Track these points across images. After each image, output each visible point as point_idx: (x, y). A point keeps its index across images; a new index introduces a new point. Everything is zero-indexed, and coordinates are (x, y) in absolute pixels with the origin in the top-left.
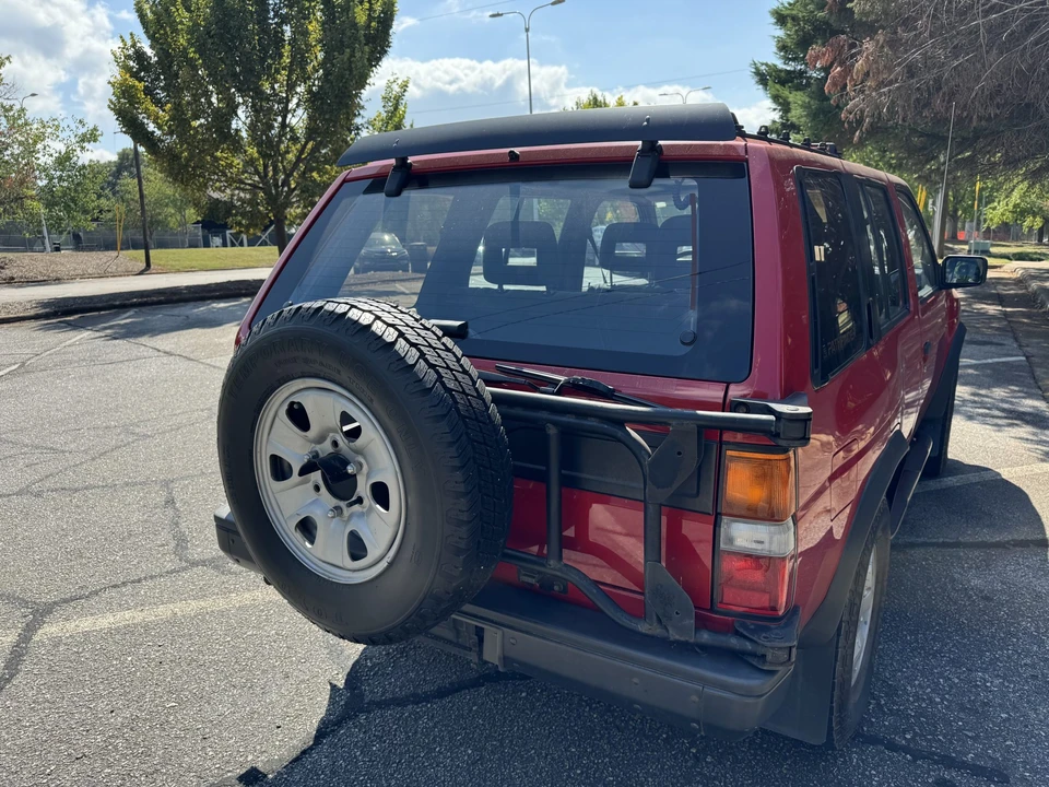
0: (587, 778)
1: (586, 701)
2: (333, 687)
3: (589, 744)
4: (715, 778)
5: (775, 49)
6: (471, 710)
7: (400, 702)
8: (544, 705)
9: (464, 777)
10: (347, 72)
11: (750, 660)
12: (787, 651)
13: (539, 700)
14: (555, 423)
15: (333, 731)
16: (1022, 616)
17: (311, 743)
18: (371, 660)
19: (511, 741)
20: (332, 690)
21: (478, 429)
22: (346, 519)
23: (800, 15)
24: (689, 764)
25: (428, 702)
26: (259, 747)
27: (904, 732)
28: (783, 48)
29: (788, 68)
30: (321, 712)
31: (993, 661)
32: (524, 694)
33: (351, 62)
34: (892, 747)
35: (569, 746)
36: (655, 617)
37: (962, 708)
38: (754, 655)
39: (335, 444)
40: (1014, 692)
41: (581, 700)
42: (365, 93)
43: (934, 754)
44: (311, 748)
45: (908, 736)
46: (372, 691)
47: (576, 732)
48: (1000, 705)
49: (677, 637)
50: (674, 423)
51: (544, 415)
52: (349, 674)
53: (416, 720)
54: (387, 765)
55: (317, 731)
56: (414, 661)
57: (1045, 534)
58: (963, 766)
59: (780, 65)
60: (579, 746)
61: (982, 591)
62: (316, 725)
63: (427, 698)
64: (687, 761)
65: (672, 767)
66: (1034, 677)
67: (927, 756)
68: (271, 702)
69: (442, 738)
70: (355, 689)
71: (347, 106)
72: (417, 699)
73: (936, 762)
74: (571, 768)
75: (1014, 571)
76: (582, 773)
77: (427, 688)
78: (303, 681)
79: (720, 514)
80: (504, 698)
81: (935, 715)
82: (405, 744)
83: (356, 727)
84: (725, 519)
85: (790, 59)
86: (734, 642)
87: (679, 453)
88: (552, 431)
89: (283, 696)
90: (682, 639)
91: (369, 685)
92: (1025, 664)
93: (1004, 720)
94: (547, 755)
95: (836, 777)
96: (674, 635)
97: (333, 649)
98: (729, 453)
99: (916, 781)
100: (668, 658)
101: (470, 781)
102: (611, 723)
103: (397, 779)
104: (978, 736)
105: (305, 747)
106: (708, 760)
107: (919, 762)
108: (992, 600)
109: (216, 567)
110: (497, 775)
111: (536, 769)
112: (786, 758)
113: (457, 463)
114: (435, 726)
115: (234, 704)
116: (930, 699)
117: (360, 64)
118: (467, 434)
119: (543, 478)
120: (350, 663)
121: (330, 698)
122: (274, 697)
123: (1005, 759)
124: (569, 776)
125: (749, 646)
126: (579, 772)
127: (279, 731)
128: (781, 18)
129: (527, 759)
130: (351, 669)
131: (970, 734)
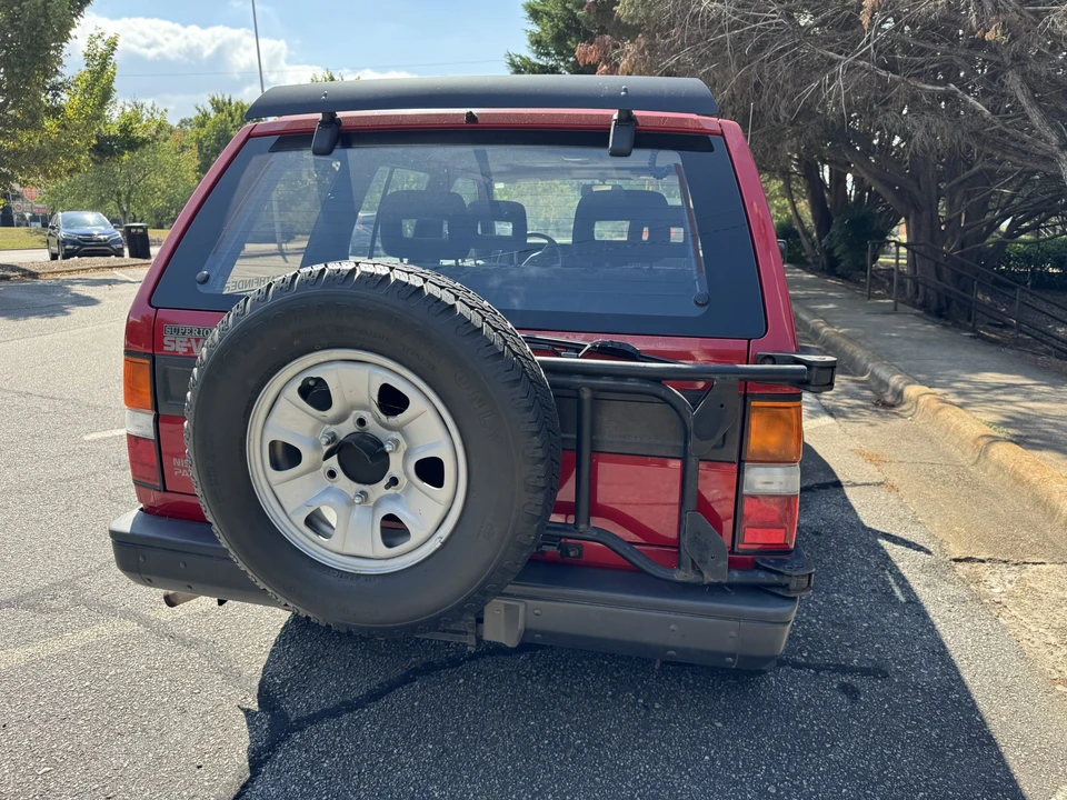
0: (557, 746)
1: (525, 675)
2: (247, 712)
3: (544, 714)
4: (669, 721)
5: (528, 43)
6: (413, 707)
7: (334, 713)
8: (486, 687)
9: (435, 772)
10: (43, 20)
12: (807, 578)
13: (479, 684)
14: (590, 387)
15: (269, 757)
16: (847, 544)
17: (248, 775)
18: (278, 676)
19: (468, 728)
20: (246, 716)
22: (371, 504)
23: (553, 12)
24: (642, 714)
25: (363, 707)
26: (185, 793)
27: (800, 651)
28: (537, 42)
29: (541, 63)
30: (244, 741)
31: (841, 583)
32: (461, 681)
33: (46, 8)
34: (797, 665)
35: (527, 721)
36: (690, 565)
37: (834, 625)
38: (779, 585)
39: (361, 422)
40: (865, 605)
41: (519, 675)
42: (67, 47)
43: (828, 665)
44: (251, 780)
45: (805, 655)
46: (295, 707)
47: (527, 705)
48: (859, 617)
49: (712, 580)
50: (717, 377)
51: (578, 380)
52: (259, 696)
53: (359, 728)
54: (347, 780)
55: (250, 761)
56: (329, 669)
57: (836, 477)
58: (852, 670)
59: (534, 59)
60: (536, 718)
61: (811, 528)
62: (245, 756)
63: (359, 704)
64: (639, 712)
65: (628, 719)
66: (874, 591)
67: (826, 667)
68: (177, 742)
69: (396, 740)
70: (274, 709)
71: (44, 60)
72: (350, 707)
73: (834, 671)
74: (537, 740)
75: (828, 509)
76: (550, 743)
77: (355, 694)
78: (206, 713)
79: (744, 461)
80: (443, 688)
81: (817, 634)
82: (359, 754)
83: (293, 748)
84: (746, 465)
85: (542, 54)
86: (762, 577)
87: (722, 406)
88: (587, 395)
89: (188, 733)
90: (716, 581)
91: (288, 703)
92: (864, 582)
93: (867, 629)
94: (509, 734)
95: (765, 699)
96: (709, 578)
97: (228, 673)
98: (753, 404)
99: (825, 689)
101: (444, 774)
102: (557, 691)
103: (365, 790)
104: (853, 644)
105: (244, 780)
106: (657, 706)
107: (821, 674)
108: (821, 534)
109: (30, 607)
110: (468, 763)
111: (505, 749)
112: (720, 692)
113: (535, 428)
114: (382, 730)
115: (128, 753)
116: (808, 621)
117: (59, 11)
120: (256, 684)
121: (248, 724)
122: (179, 736)
123: (879, 658)
124: (539, 749)
126: (546, 742)
127: (202, 770)
128: (535, 14)
129: (491, 740)
130: (260, 690)
131: (848, 644)
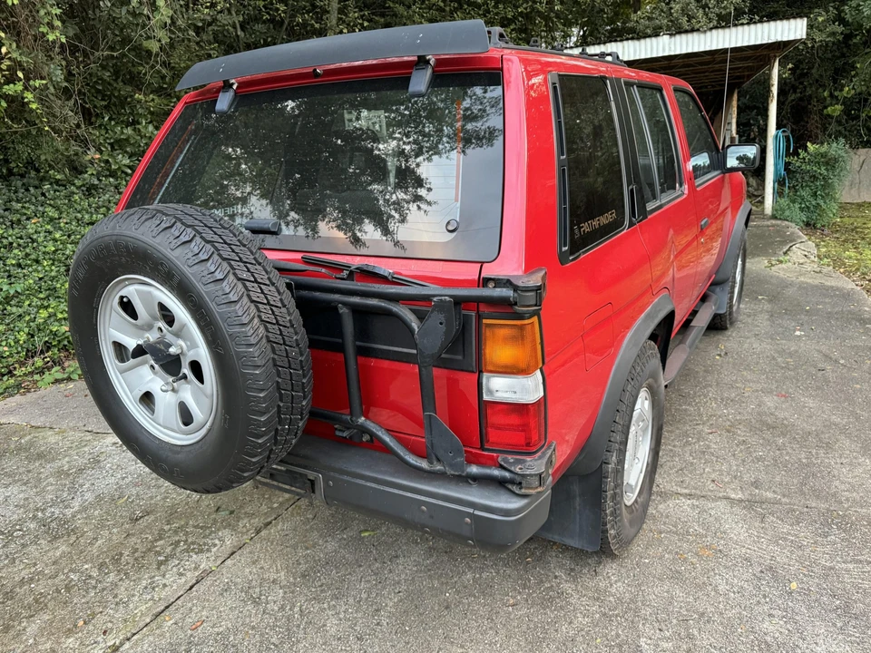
11: (510, 487)
12: (537, 478)
14: (345, 304)
21: (270, 312)
36: (434, 458)
38: (512, 482)
39: (160, 330)
49: (452, 472)
50: (435, 298)
51: (337, 297)
79: (482, 371)
84: (485, 375)
86: (496, 472)
87: (441, 323)
88: (343, 310)
90: (456, 473)
96: (450, 470)
98: (485, 321)
100: (445, 489)
118: (259, 317)
119: (341, 348)
125: (507, 475)
